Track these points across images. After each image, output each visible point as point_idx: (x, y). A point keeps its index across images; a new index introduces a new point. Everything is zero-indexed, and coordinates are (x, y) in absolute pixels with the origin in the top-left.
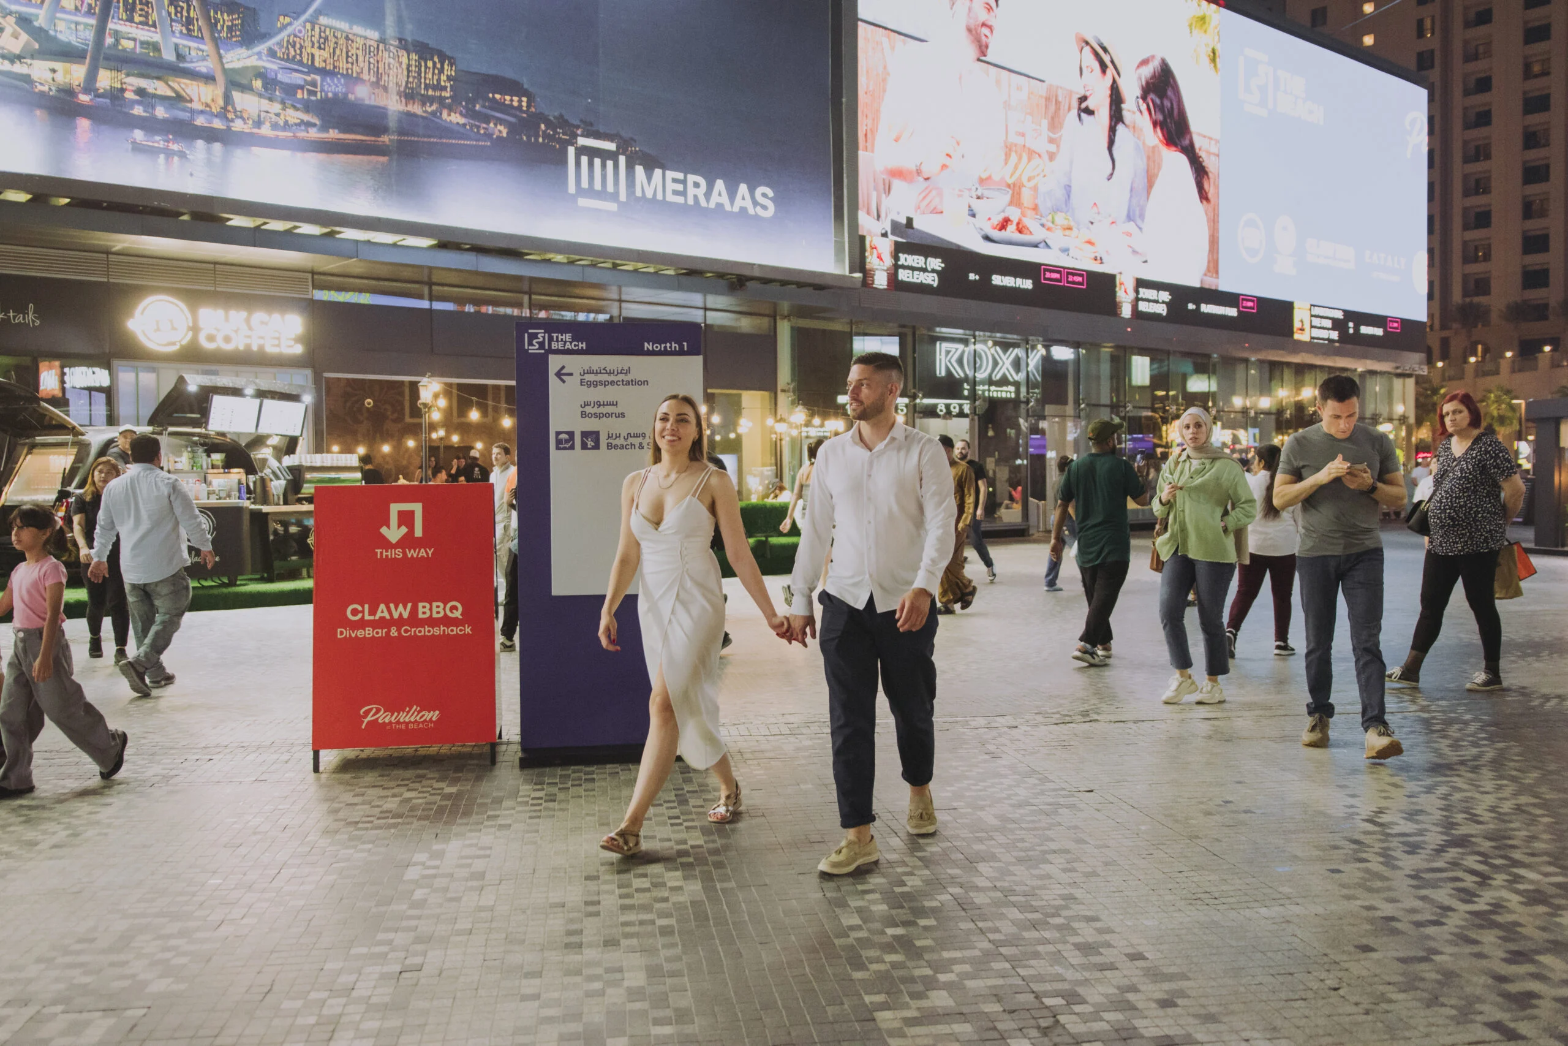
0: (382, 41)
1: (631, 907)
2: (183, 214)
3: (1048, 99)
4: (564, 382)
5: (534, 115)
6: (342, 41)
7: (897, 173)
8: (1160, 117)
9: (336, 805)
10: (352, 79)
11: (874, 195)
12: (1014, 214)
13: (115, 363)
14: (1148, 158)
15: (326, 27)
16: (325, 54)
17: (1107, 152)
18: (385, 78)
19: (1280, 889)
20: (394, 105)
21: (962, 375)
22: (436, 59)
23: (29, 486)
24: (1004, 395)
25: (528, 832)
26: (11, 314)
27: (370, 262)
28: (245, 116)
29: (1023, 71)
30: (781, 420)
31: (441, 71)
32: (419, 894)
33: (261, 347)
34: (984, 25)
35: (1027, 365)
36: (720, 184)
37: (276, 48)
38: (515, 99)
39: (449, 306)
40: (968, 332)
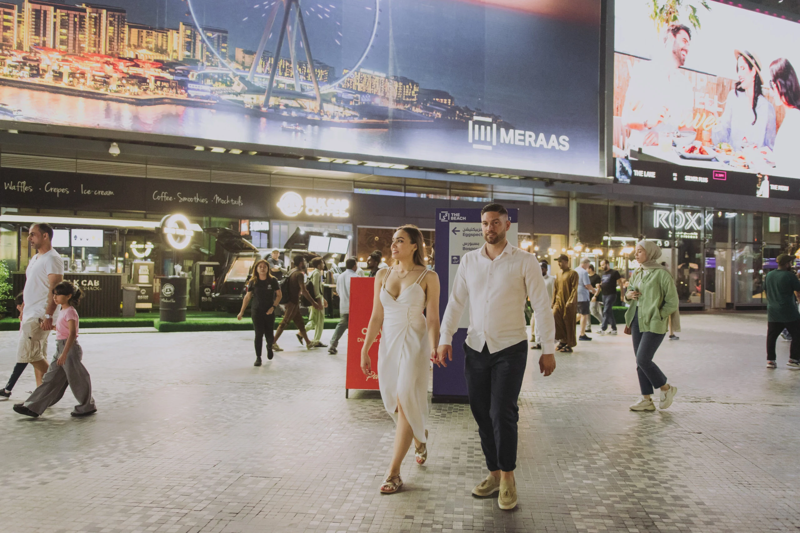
0: (387, 78)
1: (472, 461)
2: (301, 157)
3: (718, 85)
4: (456, 234)
5: (454, 107)
6: (370, 79)
7: (635, 126)
8: (784, 90)
9: (354, 412)
10: (373, 95)
11: (621, 137)
12: (698, 144)
13: (272, 221)
14: (777, 112)
15: (363, 73)
16: (362, 85)
17: (752, 110)
18: (388, 94)
19: (786, 484)
20: (391, 106)
21: (668, 227)
22: (410, 84)
23: (236, 274)
24: (691, 237)
25: (432, 428)
26: (232, 201)
27: (378, 176)
28: (328, 114)
29: (705, 72)
30: (571, 249)
31: (412, 89)
32: (385, 448)
33: (331, 214)
34: (682, 49)
35: (705, 222)
36: (542, 136)
37: (342, 84)
38: (445, 100)
39: (414, 195)
40: (671, 205)
